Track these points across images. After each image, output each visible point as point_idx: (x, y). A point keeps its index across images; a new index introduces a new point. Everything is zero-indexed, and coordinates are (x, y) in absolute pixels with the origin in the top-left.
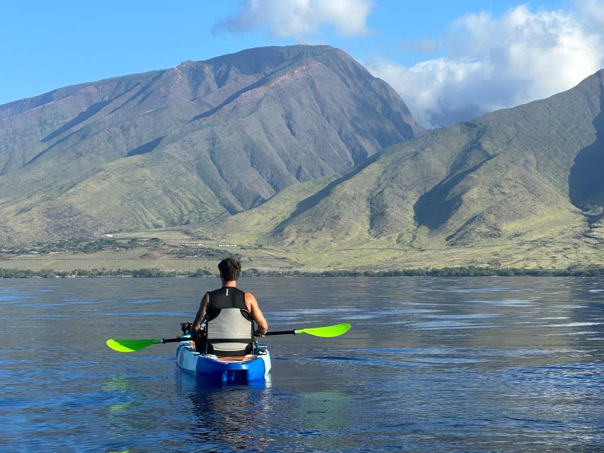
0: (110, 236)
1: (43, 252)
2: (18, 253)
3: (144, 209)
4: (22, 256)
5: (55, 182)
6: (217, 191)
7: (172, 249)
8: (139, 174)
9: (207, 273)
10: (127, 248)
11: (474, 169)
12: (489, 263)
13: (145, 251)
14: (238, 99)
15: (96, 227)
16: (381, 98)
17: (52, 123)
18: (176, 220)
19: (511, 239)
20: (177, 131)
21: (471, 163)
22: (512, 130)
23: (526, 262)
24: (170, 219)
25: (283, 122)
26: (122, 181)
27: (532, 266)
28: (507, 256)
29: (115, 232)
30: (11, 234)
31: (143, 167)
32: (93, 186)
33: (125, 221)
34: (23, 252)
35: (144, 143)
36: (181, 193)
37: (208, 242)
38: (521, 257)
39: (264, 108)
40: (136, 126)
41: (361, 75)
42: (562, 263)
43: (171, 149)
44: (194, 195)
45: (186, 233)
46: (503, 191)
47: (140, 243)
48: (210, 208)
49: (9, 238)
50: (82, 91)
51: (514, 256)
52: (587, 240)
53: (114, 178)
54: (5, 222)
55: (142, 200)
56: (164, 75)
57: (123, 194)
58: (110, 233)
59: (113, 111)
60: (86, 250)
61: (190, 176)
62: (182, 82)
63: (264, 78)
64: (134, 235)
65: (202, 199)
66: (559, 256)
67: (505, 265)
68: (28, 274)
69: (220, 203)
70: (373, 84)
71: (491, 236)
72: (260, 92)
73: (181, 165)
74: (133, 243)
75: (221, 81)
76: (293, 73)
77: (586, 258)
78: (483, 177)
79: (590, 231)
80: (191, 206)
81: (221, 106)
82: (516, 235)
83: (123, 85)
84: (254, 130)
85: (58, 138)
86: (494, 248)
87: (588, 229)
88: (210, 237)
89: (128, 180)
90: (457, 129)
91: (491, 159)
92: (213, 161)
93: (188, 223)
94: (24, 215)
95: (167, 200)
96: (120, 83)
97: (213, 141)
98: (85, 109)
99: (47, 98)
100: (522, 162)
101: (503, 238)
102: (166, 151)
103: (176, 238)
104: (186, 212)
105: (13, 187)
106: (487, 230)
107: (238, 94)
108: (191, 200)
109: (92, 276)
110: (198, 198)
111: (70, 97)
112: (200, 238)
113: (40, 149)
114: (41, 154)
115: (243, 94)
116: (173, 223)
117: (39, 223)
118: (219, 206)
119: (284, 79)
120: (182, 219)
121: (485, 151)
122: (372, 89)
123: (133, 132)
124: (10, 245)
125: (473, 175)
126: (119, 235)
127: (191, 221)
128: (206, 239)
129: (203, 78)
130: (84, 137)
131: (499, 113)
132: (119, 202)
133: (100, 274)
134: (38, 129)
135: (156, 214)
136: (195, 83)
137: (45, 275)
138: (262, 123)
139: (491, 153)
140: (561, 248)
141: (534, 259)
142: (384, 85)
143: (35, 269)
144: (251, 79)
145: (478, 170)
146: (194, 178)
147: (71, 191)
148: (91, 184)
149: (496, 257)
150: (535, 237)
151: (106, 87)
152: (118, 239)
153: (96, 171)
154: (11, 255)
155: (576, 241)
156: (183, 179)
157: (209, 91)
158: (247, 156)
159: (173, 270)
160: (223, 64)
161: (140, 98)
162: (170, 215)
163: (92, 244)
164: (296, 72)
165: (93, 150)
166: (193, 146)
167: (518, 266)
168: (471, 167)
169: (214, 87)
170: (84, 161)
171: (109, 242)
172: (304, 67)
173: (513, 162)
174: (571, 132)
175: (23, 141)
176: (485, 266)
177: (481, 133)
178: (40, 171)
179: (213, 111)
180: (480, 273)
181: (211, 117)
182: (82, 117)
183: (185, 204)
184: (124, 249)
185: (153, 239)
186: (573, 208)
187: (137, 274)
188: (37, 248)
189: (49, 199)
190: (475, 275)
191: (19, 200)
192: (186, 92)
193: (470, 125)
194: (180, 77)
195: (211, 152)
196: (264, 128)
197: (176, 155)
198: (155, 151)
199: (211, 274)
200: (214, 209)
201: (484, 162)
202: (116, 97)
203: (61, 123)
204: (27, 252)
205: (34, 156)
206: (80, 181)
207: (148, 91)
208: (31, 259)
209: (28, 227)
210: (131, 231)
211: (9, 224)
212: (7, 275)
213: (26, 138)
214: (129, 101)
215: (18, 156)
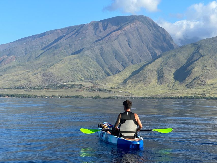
0: (65, 83)
1: (42, 89)
2: (33, 89)
3: (77, 74)
4: (34, 90)
5: (46, 64)
6: (103, 67)
7: (87, 88)
8: (75, 61)
9: (99, 97)
10: (71, 88)
11: (196, 60)
12: (201, 95)
13: (77, 89)
14: (111, 35)
15: (60, 80)
16: (163, 35)
17: (45, 43)
18: (88, 78)
19: (210, 86)
20: (89, 46)
21: (195, 58)
22: (211, 46)
23: (215, 94)
24: (86, 78)
25: (127, 43)
26: (69, 64)
28: (208, 92)
29: (67, 82)
30: (31, 83)
31: (77, 59)
32: (59, 65)
33: (70, 78)
34: (35, 89)
35: (77, 50)
36: (90, 68)
37: (99, 86)
38: (213, 92)
39: (120, 38)
40: (74, 44)
41: (155, 26)
43: (87, 53)
44: (95, 69)
45: (92, 83)
46: (207, 68)
47: (75, 86)
48: (100, 74)
49: (30, 84)
50: (56, 32)
51: (211, 92)
53: (66, 63)
54: (29, 78)
55: (76, 71)
56: (85, 26)
57: (69, 68)
58: (65, 82)
59: (66, 39)
60: (56, 88)
61: (93, 62)
62: (91, 28)
63: (120, 27)
64: (73, 83)
65: (98, 71)
67: (208, 95)
68: (36, 96)
69: (104, 72)
70: (160, 29)
71: (202, 85)
72: (119, 32)
73: (90, 58)
74: (73, 86)
75: (105, 28)
76: (131, 26)
78: (199, 63)
80: (94, 73)
81: (105, 37)
82: (212, 85)
83: (70, 30)
84: (116, 46)
85: (47, 49)
86: (204, 89)
88: (100, 84)
89: (71, 63)
90: (190, 46)
91: (203, 56)
92: (102, 57)
93: (92, 79)
94: (35, 76)
95: (85, 71)
96: (69, 29)
97: (102, 50)
98: (57, 38)
99: (43, 34)
100: (214, 58)
101: (207, 85)
102: (85, 53)
103: (88, 84)
104: (92, 75)
105: (32, 66)
106: (201, 82)
107: (111, 33)
108: (94, 71)
109: (58, 97)
110: (96, 70)
111: (52, 34)
112: (97, 85)
113: (41, 52)
114: (41, 54)
115: (113, 33)
116: (87, 79)
117: (40, 78)
118: (104, 73)
119: (127, 28)
120: (90, 78)
121: (200, 54)
122: (159, 31)
123: (73, 46)
124: (30, 86)
125: (196, 62)
126: (68, 83)
127: (94, 78)
128: (99, 85)
129: (98, 27)
130: (56, 48)
131: (206, 40)
132: (68, 71)
133: (61, 97)
134: (40, 45)
135: (81, 76)
136: (95, 29)
137: (42, 97)
138: (119, 43)
139: (203, 54)
142: (163, 30)
143: (39, 95)
144: (115, 28)
145: (198, 61)
146: (95, 63)
147: (51, 67)
148: (58, 65)
149: (204, 93)
151: (64, 31)
152: (68, 85)
153: (60, 60)
154: (30, 90)
156: (91, 63)
157: (100, 32)
158: (114, 55)
159: (87, 96)
160: (106, 23)
161: (76, 34)
162: (86, 76)
163: (58, 86)
164: (131, 25)
165: (59, 53)
166: (94, 51)
167: (212, 96)
168: (195, 60)
169: (102, 30)
170: (56, 57)
171: (64, 86)
172: (135, 23)
173: (211, 58)
175: (35, 49)
176: (200, 95)
177: (199, 47)
178: (41, 60)
179: (102, 39)
180: (198, 98)
181: (101, 41)
182: (56, 41)
183: (91, 72)
184: (70, 88)
185: (80, 85)
187: (74, 97)
188: (39, 87)
189: (44, 70)
190: (196, 99)
191: (33, 70)
192: (92, 32)
193: (195, 44)
194: (90, 27)
195: (101, 54)
196: (120, 45)
197: (88, 55)
198: (81, 53)
199: (101, 98)
200: (102, 74)
201: (200, 58)
202: (67, 34)
203: (48, 43)
204: (36, 89)
205: (39, 55)
206: (55, 64)
207: (79, 32)
208: (37, 91)
209: (37, 80)
210: (72, 82)
211: (30, 79)
212: (29, 97)
213: (36, 49)
214: (72, 35)
215: (33, 55)
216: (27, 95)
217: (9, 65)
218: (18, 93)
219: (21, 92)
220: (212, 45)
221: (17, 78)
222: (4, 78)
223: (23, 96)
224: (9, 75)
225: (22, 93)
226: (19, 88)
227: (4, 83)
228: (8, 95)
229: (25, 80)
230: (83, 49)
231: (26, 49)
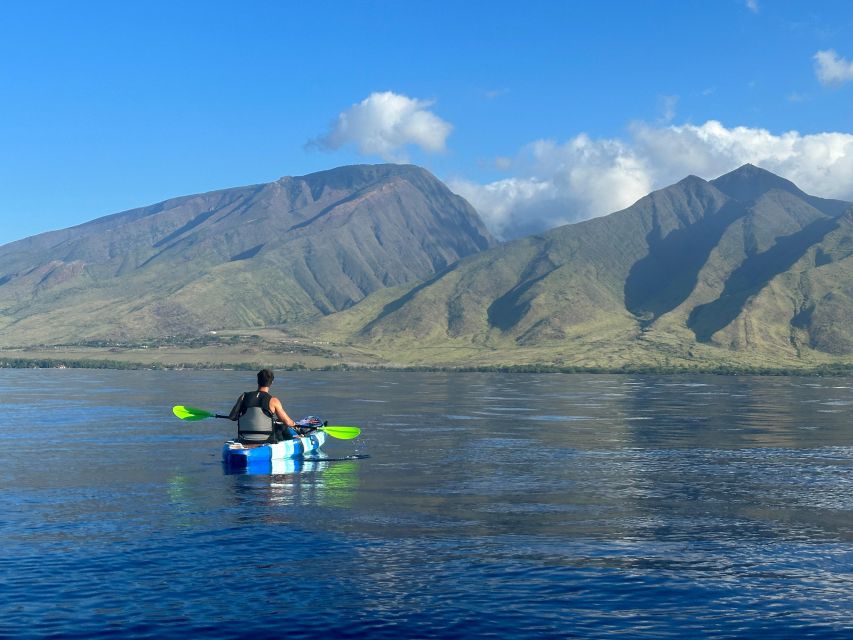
0: (215, 333)
1: (153, 346)
2: (131, 347)
3: (246, 309)
4: (134, 350)
5: (165, 284)
6: (312, 293)
7: (270, 345)
8: (241, 277)
9: (302, 367)
10: (229, 344)
11: (542, 278)
12: (554, 362)
13: (244, 347)
14: (331, 211)
15: (201, 325)
16: (460, 213)
17: (163, 231)
18: (275, 320)
19: (573, 341)
20: (276, 239)
21: (540, 271)
22: (576, 243)
23: (586, 361)
24: (269, 318)
25: (372, 233)
26: (226, 283)
27: (592, 364)
28: (569, 356)
29: (219, 329)
30: (124, 331)
31: (245, 271)
32: (200, 287)
33: (227, 320)
34: (134, 346)
35: (246, 249)
36: (279, 295)
37: (302, 339)
38: (582, 356)
39: (355, 220)
40: (239, 234)
41: (440, 191)
42: (618, 362)
43: (270, 255)
44: (291, 297)
45: (284, 331)
46: (567, 298)
47: (242, 340)
48: (305, 309)
49: (123, 334)
50: (191, 201)
51: (576, 356)
52: (640, 342)
53: (218, 280)
54: (119, 319)
55: (244, 301)
56: (265, 188)
57: (226, 295)
58: (214, 330)
59: (218, 221)
60: (192, 345)
61: (287, 280)
62: (281, 195)
63: (355, 193)
64: (235, 332)
65: (299, 301)
66: (615, 356)
67: (569, 364)
68: (139, 366)
69: (315, 304)
70: (454, 201)
71: (555, 337)
72: (351, 205)
73: (279, 270)
74: (235, 339)
75: (316, 196)
76: (382, 190)
77: (638, 358)
78: (549, 285)
79: (642, 335)
80: (288, 307)
81: (316, 218)
83: (227, 196)
84: (346, 239)
85: (169, 244)
86: (559, 348)
87: (640, 332)
88: (305, 335)
89: (231, 282)
90: (527, 242)
91: (557, 268)
92: (309, 267)
93: (285, 322)
94: (136, 313)
95: (268, 302)
96: (225, 195)
97: (309, 249)
98: (193, 218)
99: (158, 208)
100: (584, 272)
101: (567, 339)
102: (266, 257)
103: (274, 335)
104: (283, 312)
105: (127, 287)
106: (553, 332)
107: (331, 207)
108: (288, 302)
109: (197, 368)
110: (294, 299)
111: (180, 207)
112: (296, 336)
113: (152, 253)
114: (152, 258)
115: (336, 207)
116: (271, 322)
117: (150, 320)
118: (313, 307)
119: (373, 194)
120: (279, 319)
121: (551, 262)
122: (451, 205)
123: (236, 240)
124: (123, 340)
125: (540, 283)
126: (221, 332)
127: (288, 320)
128: (302, 337)
129: (301, 192)
130: (191, 243)
131: (564, 228)
132: (223, 302)
133: (205, 367)
134: (150, 235)
135: (257, 315)
136: (293, 196)
137: (155, 367)
138: (353, 234)
139: (557, 264)
140: (617, 349)
141: (593, 359)
142: (462, 201)
143: (145, 362)
144: (344, 193)
145: (545, 279)
146: (292, 281)
147: (179, 291)
148: (197, 286)
149: (560, 356)
150: (594, 339)
151: (212, 199)
152: (221, 336)
153: (202, 274)
154: (124, 349)
155: (630, 343)
156: (281, 283)
157: (305, 203)
158: (340, 263)
160: (318, 181)
161: (243, 208)
162: (269, 314)
163: (197, 340)
164: (384, 188)
165: (199, 255)
166: (291, 253)
167: (579, 365)
168: (539, 276)
169: (310, 199)
170: (191, 265)
171: (214, 338)
172: (391, 184)
173: (576, 272)
174: (627, 246)
175: (137, 246)
176: (550, 364)
177: (547, 246)
178: (150, 274)
179: (309, 222)
180: (546, 370)
181: (308, 227)
182: (191, 225)
183: (283, 305)
184: (227, 345)
185: (254, 336)
186: (628, 313)
187: (237, 367)
188: (147, 343)
189: (160, 299)
190: (542, 372)
191: (132, 299)
192: (285, 204)
193: (538, 239)
194: (279, 191)
195: (307, 259)
196: (355, 238)
197: (275, 261)
198: (256, 257)
199: (306, 368)
200: (309, 310)
201: (551, 271)
202: (221, 208)
203: (172, 230)
204: (139, 347)
205: (146, 260)
206: (188, 282)
207: (250, 203)
208: (141, 353)
209: (140, 324)
210: (233, 329)
211: (123, 320)
212: (121, 367)
213: (139, 244)
214: (233, 211)
215: (132, 259)
216: (114, 362)
217: (66, 285)
218: (91, 358)
219: (100, 354)
220: (579, 240)
221: (88, 318)
222: (54, 318)
223: (104, 365)
224: (66, 310)
225: (102, 358)
226: (93, 344)
227: (54, 330)
228: (64, 363)
229: (111, 323)
230: (262, 246)
231: (112, 244)
